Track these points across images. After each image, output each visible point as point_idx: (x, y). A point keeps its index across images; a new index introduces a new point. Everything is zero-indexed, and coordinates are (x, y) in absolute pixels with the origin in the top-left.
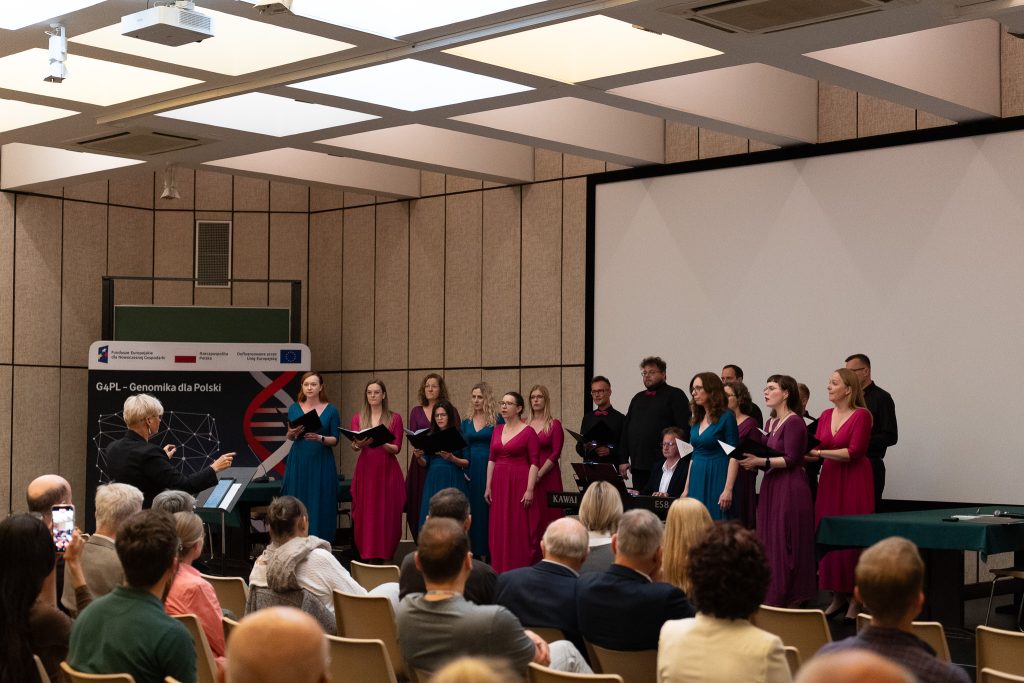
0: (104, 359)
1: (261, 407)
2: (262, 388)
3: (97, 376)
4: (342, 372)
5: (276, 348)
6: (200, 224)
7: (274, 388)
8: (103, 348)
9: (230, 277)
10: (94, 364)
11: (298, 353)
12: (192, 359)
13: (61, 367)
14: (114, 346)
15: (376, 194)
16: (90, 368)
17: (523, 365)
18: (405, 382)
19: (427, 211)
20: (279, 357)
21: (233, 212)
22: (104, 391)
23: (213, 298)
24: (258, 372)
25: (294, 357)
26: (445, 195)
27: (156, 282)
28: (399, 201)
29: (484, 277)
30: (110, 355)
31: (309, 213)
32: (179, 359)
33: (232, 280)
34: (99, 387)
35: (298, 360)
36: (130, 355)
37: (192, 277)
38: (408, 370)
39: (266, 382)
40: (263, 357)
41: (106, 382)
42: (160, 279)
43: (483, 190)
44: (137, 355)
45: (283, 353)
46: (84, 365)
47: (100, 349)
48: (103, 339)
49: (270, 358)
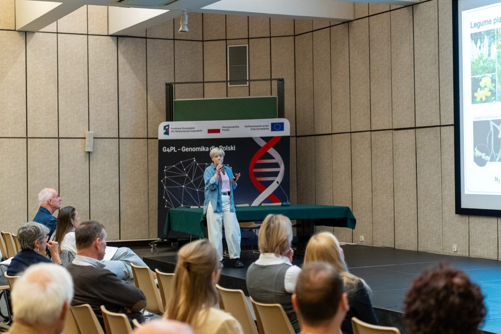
0: (167, 133)
1: (259, 159)
2: (259, 147)
3: (163, 143)
4: (314, 135)
5: (268, 122)
6: (230, 47)
7: (267, 147)
8: (166, 126)
9: (248, 79)
10: (162, 136)
11: (282, 124)
12: (218, 131)
13: (148, 138)
14: (173, 125)
15: (330, 20)
16: (159, 138)
17: (417, 126)
18: (349, 141)
19: (359, 28)
20: (270, 127)
21: (249, 38)
22: (167, 152)
23: (238, 92)
24: (257, 138)
25: (280, 127)
26: (369, 16)
27: (205, 84)
28: (343, 23)
29: (393, 68)
30: (170, 130)
31: (295, 36)
32: (210, 131)
33: (249, 81)
34: (165, 150)
35: (282, 129)
36: (182, 130)
37: (225, 80)
38: (351, 132)
39: (262, 144)
40: (260, 127)
41: (168, 147)
42: (208, 82)
43: (390, 11)
44: (186, 130)
45: (273, 125)
46: (156, 137)
47: (165, 127)
48: (167, 120)
49: (264, 128)
